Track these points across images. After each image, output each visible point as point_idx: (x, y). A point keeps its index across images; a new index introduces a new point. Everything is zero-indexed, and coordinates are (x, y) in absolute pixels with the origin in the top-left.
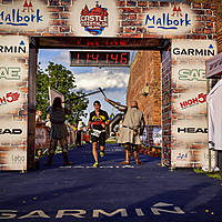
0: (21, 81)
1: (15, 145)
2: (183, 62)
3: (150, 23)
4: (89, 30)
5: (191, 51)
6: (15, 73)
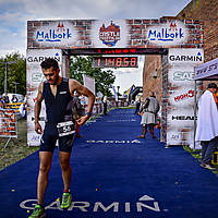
2: (177, 66)
3: (152, 36)
4: (106, 43)
5: (183, 58)
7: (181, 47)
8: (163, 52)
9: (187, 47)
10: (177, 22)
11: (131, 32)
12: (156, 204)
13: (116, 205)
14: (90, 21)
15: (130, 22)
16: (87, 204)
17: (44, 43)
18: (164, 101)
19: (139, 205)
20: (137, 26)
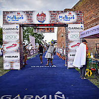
0: (17, 40)
1: (16, 61)
2: (72, 32)
3: (61, 19)
4: (40, 22)
5: (75, 28)
6: (15, 37)
7: (74, 23)
8: (65, 25)
10: (72, 12)
11: (51, 17)
13: (45, 96)
14: (32, 12)
15: (50, 12)
16: (32, 97)
17: (11, 21)
18: (66, 48)
19: (56, 96)
20: (54, 14)
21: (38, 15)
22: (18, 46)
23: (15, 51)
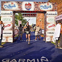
0: (11, 21)
1: (10, 36)
4: (27, 9)
7: (51, 11)
8: (45, 12)
9: (52, 11)
10: (49, 3)
11: (35, 6)
12: (47, 59)
15: (35, 2)
16: (25, 60)
18: (45, 28)
20: (37, 4)
21: (26, 5)
22: (11, 26)
23: (10, 30)
